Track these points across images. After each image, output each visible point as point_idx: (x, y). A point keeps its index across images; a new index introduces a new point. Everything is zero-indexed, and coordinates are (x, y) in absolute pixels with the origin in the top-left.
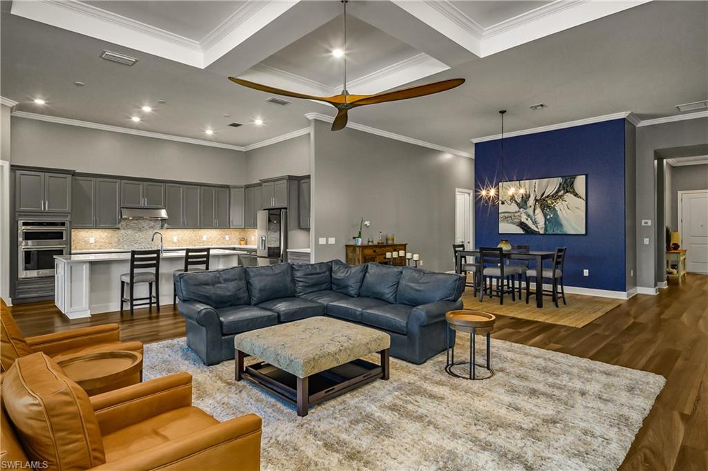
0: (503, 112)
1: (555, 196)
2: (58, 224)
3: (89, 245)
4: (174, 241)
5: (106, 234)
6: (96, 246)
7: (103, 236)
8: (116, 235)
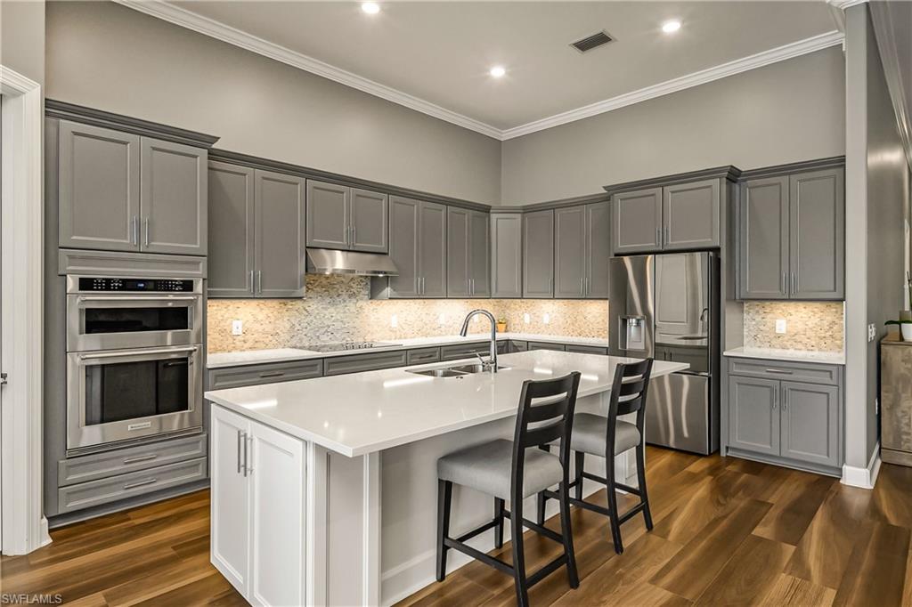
2: (176, 286)
3: (231, 341)
4: (393, 326)
5: (266, 311)
6: (245, 342)
7: (261, 317)
8: (287, 314)
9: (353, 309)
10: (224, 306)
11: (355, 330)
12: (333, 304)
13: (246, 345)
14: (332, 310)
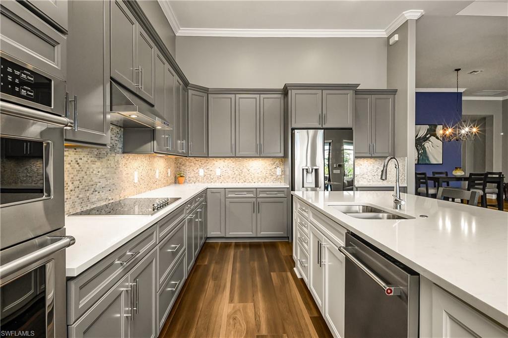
0: (457, 70)
1: (425, 139)
4: (135, 181)
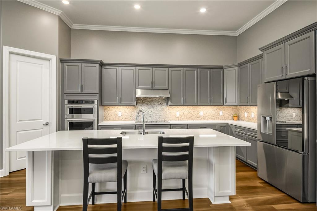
2: (90, 102)
3: (118, 118)
4: (177, 115)
5: (129, 109)
6: (122, 118)
7: (127, 111)
8: (136, 110)
9: (160, 109)
10: (116, 108)
11: (160, 116)
12: (152, 107)
13: (123, 119)
14: (152, 109)
